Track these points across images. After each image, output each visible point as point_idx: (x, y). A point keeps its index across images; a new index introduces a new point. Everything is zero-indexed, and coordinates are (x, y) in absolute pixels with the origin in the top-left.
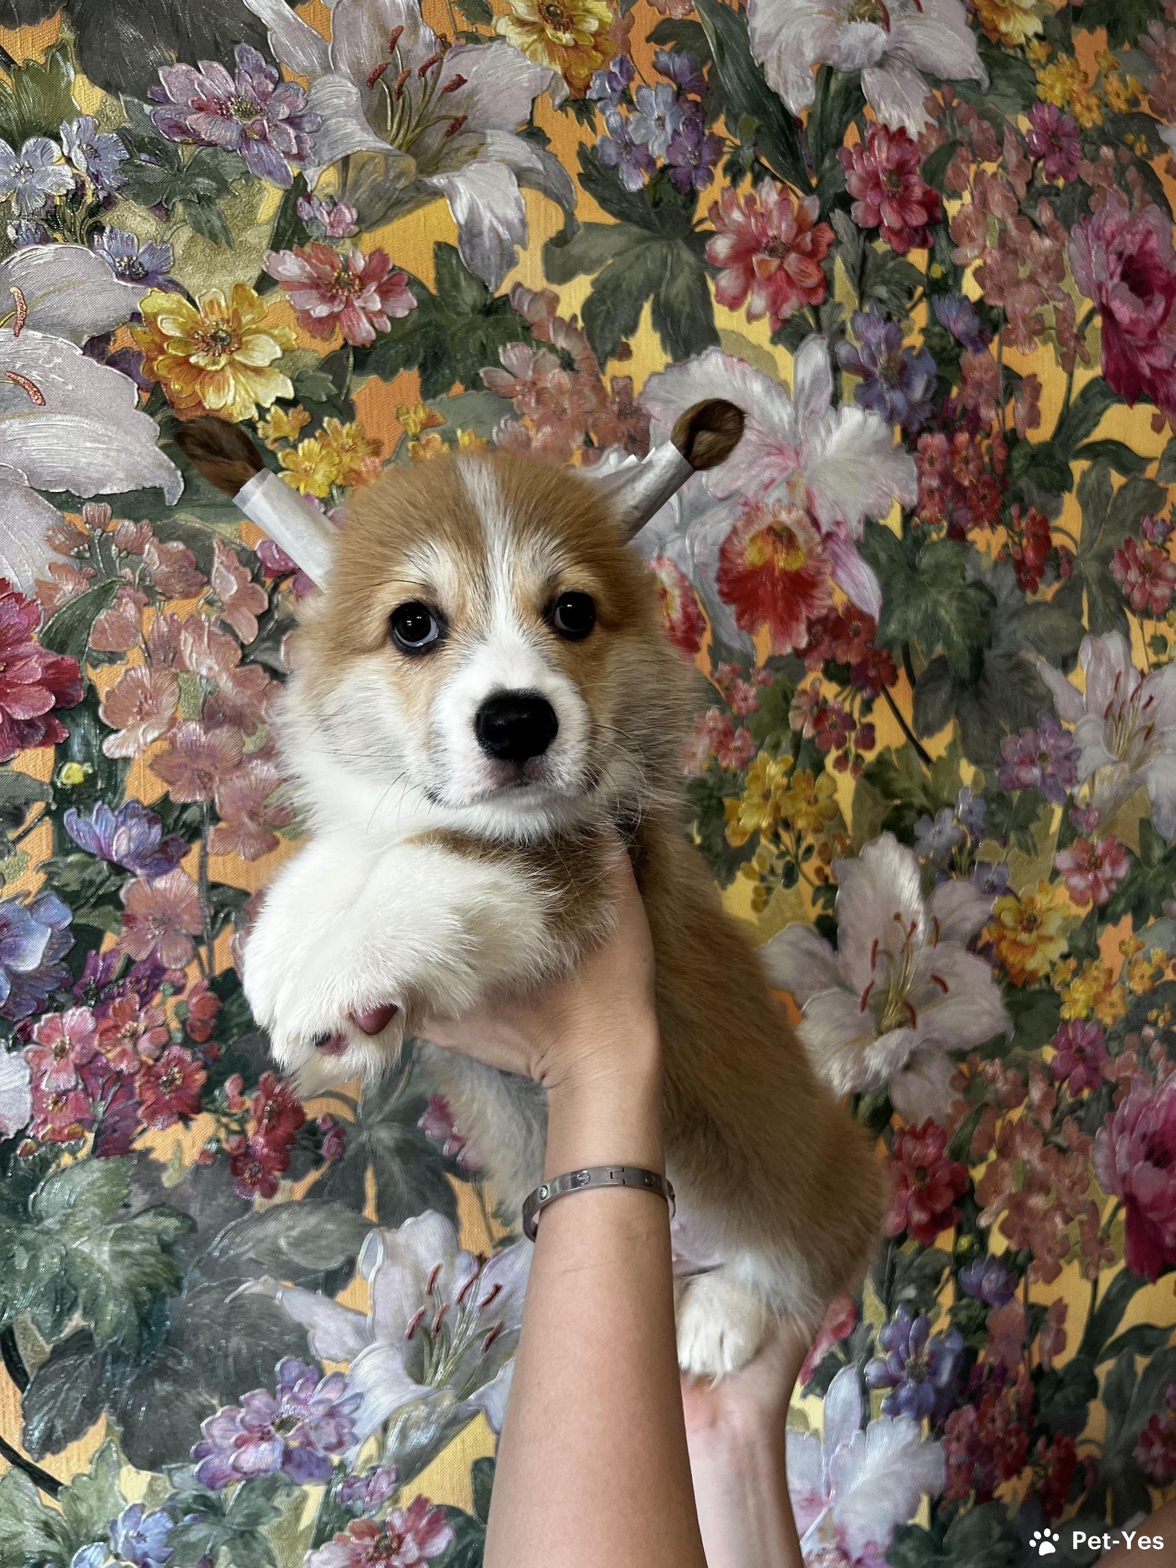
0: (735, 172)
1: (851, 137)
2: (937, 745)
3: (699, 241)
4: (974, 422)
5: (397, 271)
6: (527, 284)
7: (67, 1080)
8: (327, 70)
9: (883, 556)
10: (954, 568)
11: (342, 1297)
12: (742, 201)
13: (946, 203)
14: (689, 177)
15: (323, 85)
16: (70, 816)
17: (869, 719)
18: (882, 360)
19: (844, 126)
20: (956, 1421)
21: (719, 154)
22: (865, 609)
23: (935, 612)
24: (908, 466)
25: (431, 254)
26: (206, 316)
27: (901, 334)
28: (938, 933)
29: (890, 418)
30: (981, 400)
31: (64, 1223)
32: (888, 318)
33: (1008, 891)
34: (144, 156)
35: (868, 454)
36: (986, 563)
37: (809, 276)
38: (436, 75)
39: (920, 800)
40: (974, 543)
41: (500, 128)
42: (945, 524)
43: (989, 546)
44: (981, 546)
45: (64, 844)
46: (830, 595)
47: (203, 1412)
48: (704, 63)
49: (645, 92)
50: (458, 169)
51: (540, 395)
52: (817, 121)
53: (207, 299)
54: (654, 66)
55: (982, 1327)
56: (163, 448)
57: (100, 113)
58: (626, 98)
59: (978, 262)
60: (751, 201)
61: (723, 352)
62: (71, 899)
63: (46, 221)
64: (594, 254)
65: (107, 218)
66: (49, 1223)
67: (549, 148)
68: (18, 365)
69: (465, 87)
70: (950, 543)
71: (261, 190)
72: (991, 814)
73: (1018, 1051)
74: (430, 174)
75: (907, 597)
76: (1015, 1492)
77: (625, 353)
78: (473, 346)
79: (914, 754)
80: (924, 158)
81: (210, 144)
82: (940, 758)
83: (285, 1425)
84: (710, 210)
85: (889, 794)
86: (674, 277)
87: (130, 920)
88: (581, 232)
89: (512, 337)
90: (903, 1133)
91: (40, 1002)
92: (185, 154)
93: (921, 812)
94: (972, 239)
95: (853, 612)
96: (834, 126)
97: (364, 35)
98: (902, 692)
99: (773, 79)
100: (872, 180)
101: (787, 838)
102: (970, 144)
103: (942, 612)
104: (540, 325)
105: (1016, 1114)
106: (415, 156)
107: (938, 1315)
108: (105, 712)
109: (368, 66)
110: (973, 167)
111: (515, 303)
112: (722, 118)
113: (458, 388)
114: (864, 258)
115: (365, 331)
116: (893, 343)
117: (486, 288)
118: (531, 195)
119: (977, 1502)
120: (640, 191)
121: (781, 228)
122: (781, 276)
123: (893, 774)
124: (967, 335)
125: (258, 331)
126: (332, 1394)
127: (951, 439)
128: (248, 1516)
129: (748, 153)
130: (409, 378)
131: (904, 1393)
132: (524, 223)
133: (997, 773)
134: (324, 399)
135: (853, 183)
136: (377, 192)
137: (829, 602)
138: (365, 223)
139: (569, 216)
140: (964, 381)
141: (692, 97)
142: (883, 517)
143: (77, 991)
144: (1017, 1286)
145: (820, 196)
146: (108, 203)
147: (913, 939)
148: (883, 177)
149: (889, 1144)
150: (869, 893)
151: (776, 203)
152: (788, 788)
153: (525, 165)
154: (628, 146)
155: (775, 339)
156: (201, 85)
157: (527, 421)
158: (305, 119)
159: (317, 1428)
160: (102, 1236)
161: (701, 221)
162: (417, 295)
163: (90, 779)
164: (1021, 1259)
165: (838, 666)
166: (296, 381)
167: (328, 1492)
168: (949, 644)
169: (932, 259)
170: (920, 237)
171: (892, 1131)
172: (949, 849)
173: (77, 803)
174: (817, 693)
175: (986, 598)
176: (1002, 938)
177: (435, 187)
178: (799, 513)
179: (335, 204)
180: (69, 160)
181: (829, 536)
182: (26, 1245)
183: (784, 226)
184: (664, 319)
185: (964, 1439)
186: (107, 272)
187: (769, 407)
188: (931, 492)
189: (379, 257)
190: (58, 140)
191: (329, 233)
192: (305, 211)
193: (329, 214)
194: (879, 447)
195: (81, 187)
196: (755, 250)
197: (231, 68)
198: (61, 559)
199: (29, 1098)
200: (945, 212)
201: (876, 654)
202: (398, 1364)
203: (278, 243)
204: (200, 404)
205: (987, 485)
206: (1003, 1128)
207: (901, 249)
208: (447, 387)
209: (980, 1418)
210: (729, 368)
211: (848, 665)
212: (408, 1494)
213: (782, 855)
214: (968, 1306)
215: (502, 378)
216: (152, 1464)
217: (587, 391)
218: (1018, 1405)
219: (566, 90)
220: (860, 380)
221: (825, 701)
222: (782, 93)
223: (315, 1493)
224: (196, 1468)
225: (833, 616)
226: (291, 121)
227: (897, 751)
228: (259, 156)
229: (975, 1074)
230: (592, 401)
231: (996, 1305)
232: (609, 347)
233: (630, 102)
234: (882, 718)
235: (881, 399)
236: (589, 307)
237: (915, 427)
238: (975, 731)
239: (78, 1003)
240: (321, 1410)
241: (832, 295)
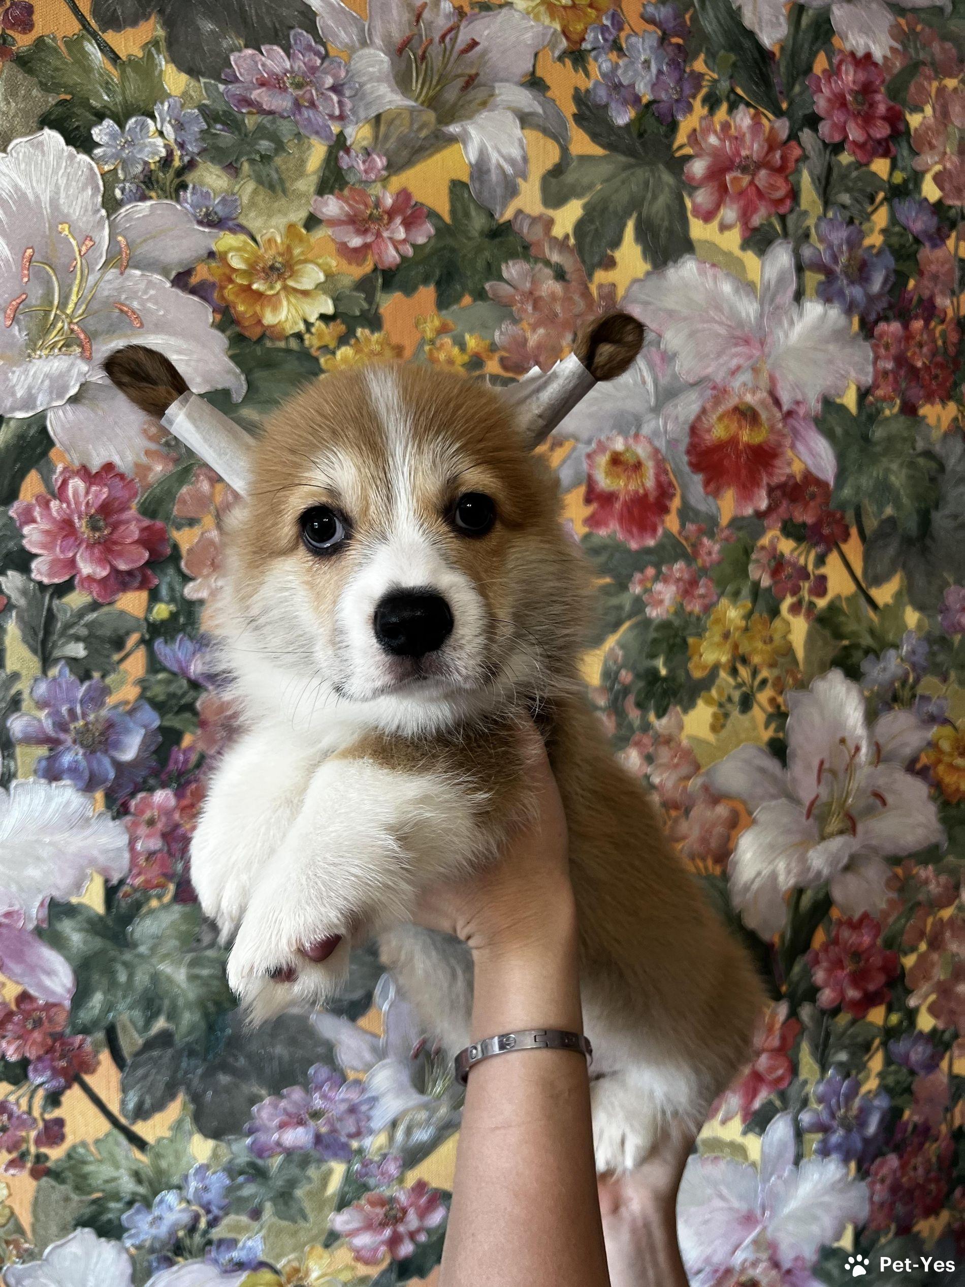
0: (712, 102)
1: (821, 64)
2: (884, 594)
3: (678, 164)
4: (929, 310)
5: (419, 206)
6: (528, 210)
7: (155, 844)
8: (364, 44)
9: (839, 431)
10: (905, 440)
11: (363, 1022)
12: (718, 127)
13: (908, 117)
14: (671, 109)
15: (361, 57)
16: (159, 645)
17: (823, 571)
18: (843, 259)
19: (813, 55)
20: (881, 1166)
21: (698, 87)
22: (821, 476)
23: (886, 478)
24: (865, 351)
25: (447, 191)
26: (266, 251)
27: (862, 235)
28: (879, 755)
29: (849, 310)
30: (936, 291)
31: (153, 949)
32: (851, 222)
33: (946, 721)
34: (219, 126)
35: (828, 342)
36: (936, 435)
37: (778, 188)
38: (454, 40)
39: (867, 641)
40: (924, 417)
41: (507, 81)
42: (898, 402)
43: (939, 419)
44: (931, 420)
45: (154, 665)
46: (789, 464)
47: (254, 1100)
48: (687, 10)
49: (633, 39)
50: (470, 117)
51: (537, 303)
52: (788, 52)
53: (266, 237)
54: (642, 17)
55: (908, 1090)
56: (232, 357)
57: (185, 94)
58: (616, 47)
59: (938, 168)
60: (726, 126)
61: (697, 260)
62: (160, 707)
63: (144, 183)
64: (585, 181)
65: (191, 178)
66: (143, 949)
67: (549, 94)
68: (123, 297)
69: (478, 49)
70: (902, 418)
71: (309, 148)
72: (933, 654)
73: (951, 859)
74: (447, 124)
75: (860, 466)
76: (932, 1229)
77: (610, 264)
78: (480, 264)
79: (862, 601)
80: (888, 78)
81: (271, 113)
82: (887, 605)
83: (316, 1115)
84: (689, 137)
85: (838, 635)
86: (655, 197)
87: (203, 724)
88: (575, 164)
89: (512, 255)
90: (840, 923)
91: (136, 784)
92: (250, 122)
93: (868, 651)
94: (932, 147)
95: (809, 478)
96: (804, 56)
97: (395, 12)
98: (853, 548)
99: (748, 19)
100: (840, 101)
101: (744, 672)
102: (933, 64)
103: (893, 478)
104: (538, 244)
105: (947, 913)
106: (435, 109)
107: (867, 1078)
108: (186, 564)
109: (398, 37)
110: (935, 84)
111: (516, 227)
112: (702, 56)
113: (467, 300)
114: (830, 169)
115: (391, 256)
116: (853, 243)
117: (492, 216)
118: (533, 136)
119: (897, 1234)
120: (628, 126)
121: (754, 148)
122: (752, 191)
123: (842, 619)
124: (925, 232)
125: (306, 261)
126: (353, 1095)
127: (906, 326)
128: (288, 1181)
129: (725, 85)
130: (427, 294)
131: (835, 1138)
132: (525, 159)
133: (940, 618)
134: (358, 313)
135: (821, 104)
136: (403, 142)
137: (788, 471)
138: (393, 167)
139: (565, 150)
140: (921, 273)
141: (675, 40)
142: (840, 396)
143: (164, 777)
144: (942, 1058)
145: (790, 118)
146: (191, 165)
147: (857, 760)
148: (849, 98)
149: (828, 932)
150: (817, 719)
151: (748, 127)
152: (746, 629)
153: (527, 110)
154: (618, 87)
155: (745, 246)
156: (263, 65)
157: (524, 325)
158: (346, 86)
159: (340, 1119)
160: (180, 962)
161: (681, 147)
162: (434, 225)
163: (174, 616)
164: (947, 1036)
165: (794, 526)
166: (336, 300)
167: (349, 1169)
168: (898, 506)
169: (894, 167)
170: (883, 148)
171: (830, 920)
172: (892, 683)
173: (165, 634)
174: (775, 549)
175: (933, 465)
176: (939, 761)
177: (452, 135)
178: (762, 395)
179: (369, 154)
180: (161, 134)
181: (790, 414)
182: (126, 964)
183: (756, 146)
184: (645, 234)
185: (888, 1182)
186: (190, 221)
187: (738, 304)
188: (886, 373)
189: (404, 195)
190: (153, 117)
191: (364, 178)
192: (345, 161)
193: (364, 162)
194: (838, 335)
195: (170, 153)
196: (729, 169)
197: (287, 50)
198: (153, 446)
199: (127, 855)
200: (907, 124)
201: (830, 514)
202: (405, 1077)
203: (323, 188)
204: (259, 322)
205: (941, 366)
206: (933, 924)
207: (864, 161)
208: (458, 299)
209: (903, 1166)
210: (702, 272)
211: (804, 525)
212: (412, 1177)
213: (739, 686)
214: (896, 1072)
215: (504, 289)
216: (215, 1134)
217: (576, 297)
218: (939, 1157)
219: (564, 44)
220: (822, 277)
221: (782, 555)
222: (757, 30)
223: (338, 1170)
224: (248, 1141)
225: (791, 483)
226: (335, 89)
227: (848, 599)
228: (309, 120)
229: (909, 877)
230: (581, 304)
231: (922, 1073)
232: (596, 259)
233: (620, 49)
234: (834, 570)
235: (841, 293)
236: (580, 227)
237: (873, 317)
238: (920, 581)
239: (164, 786)
240: (343, 1107)
241: (798, 204)
